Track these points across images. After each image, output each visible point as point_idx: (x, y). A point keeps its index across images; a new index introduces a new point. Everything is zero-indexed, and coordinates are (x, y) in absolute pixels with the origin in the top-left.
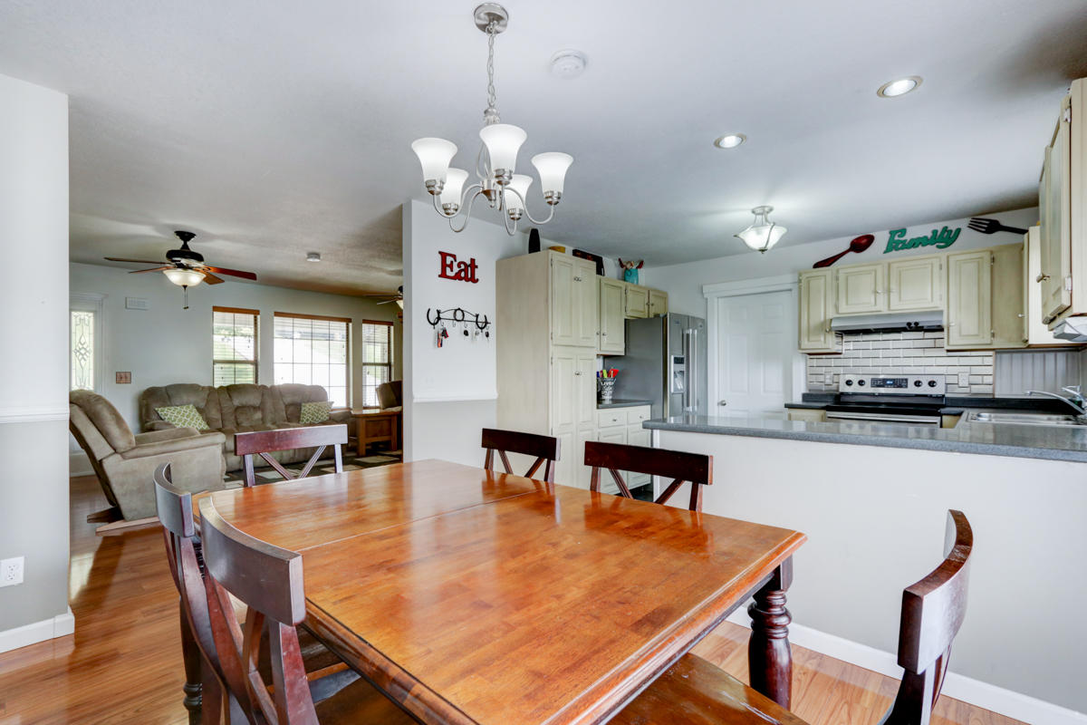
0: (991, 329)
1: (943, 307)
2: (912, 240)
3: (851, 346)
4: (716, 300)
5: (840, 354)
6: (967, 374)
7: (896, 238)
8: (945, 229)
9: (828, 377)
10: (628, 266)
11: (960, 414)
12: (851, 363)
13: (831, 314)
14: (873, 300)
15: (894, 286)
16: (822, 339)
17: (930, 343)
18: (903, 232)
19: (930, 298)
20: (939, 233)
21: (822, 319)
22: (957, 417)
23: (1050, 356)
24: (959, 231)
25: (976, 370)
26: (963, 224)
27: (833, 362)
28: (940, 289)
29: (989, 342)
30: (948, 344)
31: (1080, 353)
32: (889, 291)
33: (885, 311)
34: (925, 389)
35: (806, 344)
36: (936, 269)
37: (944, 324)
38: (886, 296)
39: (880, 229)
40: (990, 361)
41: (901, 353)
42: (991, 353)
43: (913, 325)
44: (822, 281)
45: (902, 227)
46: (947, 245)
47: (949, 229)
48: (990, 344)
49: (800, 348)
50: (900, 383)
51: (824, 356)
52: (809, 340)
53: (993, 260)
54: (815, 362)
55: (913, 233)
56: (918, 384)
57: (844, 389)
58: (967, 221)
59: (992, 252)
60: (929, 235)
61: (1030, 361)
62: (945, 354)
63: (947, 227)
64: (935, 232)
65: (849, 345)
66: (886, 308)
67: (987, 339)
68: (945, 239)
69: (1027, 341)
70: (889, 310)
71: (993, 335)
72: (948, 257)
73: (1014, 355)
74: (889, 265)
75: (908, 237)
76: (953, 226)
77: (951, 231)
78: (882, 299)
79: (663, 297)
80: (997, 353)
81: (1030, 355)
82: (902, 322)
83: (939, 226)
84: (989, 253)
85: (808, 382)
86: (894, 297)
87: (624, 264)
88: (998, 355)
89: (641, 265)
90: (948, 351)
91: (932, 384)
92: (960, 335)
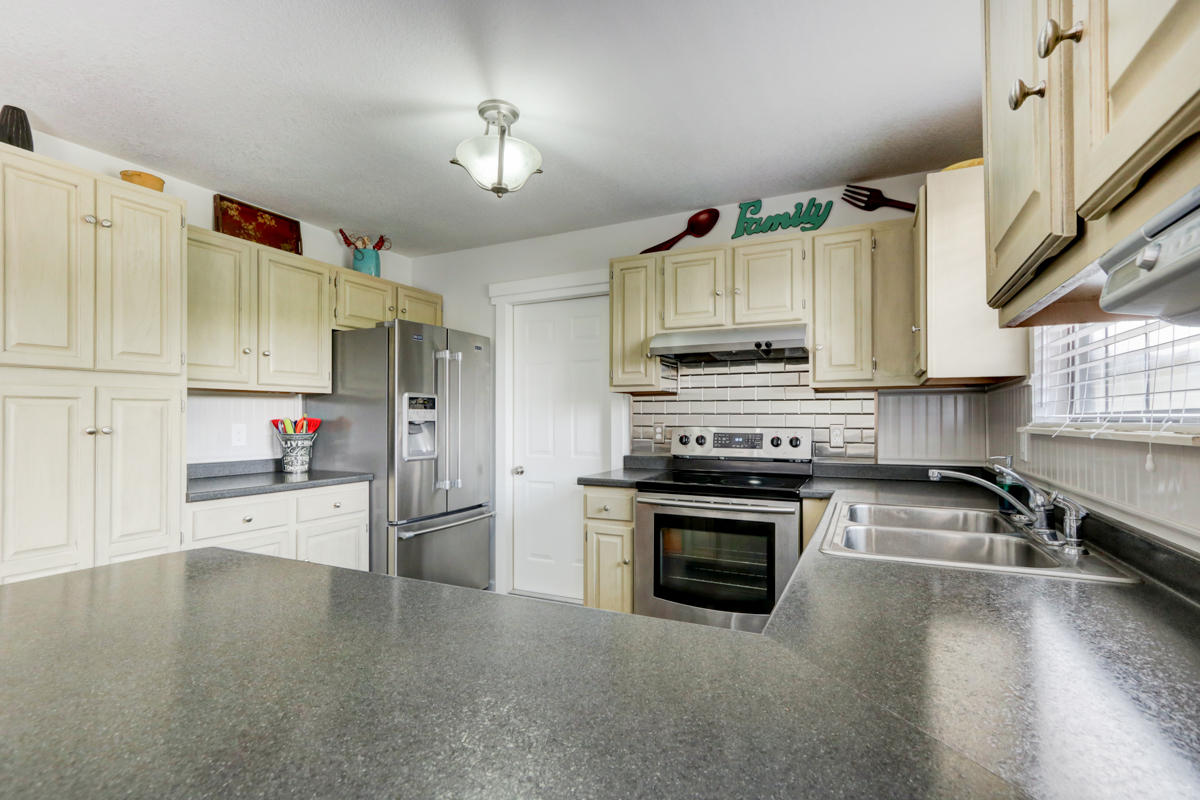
0: (873, 356)
1: (807, 319)
2: (770, 217)
3: (689, 382)
4: (509, 308)
5: (675, 394)
6: (842, 427)
7: (749, 215)
8: (812, 202)
9: (659, 430)
10: (359, 244)
11: (827, 498)
12: (689, 407)
13: (654, 329)
14: (711, 309)
15: (740, 285)
16: (642, 369)
17: (793, 379)
18: (756, 205)
19: (788, 304)
20: (804, 209)
21: (642, 337)
22: (823, 503)
23: (949, 400)
24: (830, 204)
25: (854, 421)
26: (835, 194)
27: (665, 407)
28: (802, 291)
29: (869, 376)
30: (814, 380)
31: (986, 396)
32: (734, 293)
33: (729, 326)
34: (785, 451)
35: (620, 377)
36: (798, 256)
37: (809, 345)
38: (730, 299)
39: (729, 201)
40: (870, 406)
41: (756, 393)
42: (872, 395)
43: (764, 347)
44: (643, 273)
45: (755, 196)
46: (816, 226)
47: (817, 202)
48: (871, 380)
49: (612, 385)
50: (753, 442)
51: (653, 398)
52: (624, 372)
53: (875, 245)
54: (641, 407)
55: (771, 207)
56: (776, 442)
57: (678, 450)
58: (840, 190)
59: (873, 232)
60: (792, 211)
61: (922, 406)
62: (812, 395)
63: (814, 199)
64: (799, 206)
65: (689, 380)
66: (730, 320)
67: (866, 372)
68: (812, 217)
69: (924, 372)
70: (734, 323)
71: (875, 365)
72: (813, 239)
73: (903, 398)
74: (734, 250)
75: (764, 214)
76: (822, 196)
77: (821, 205)
78: (723, 303)
79: (435, 302)
80: (879, 394)
81: (922, 398)
82: (747, 343)
83: (804, 198)
84: (868, 234)
85: (634, 439)
86: (740, 301)
87: (352, 240)
88: (882, 398)
89: (380, 243)
90: (817, 390)
91: (794, 443)
92: (831, 365)
